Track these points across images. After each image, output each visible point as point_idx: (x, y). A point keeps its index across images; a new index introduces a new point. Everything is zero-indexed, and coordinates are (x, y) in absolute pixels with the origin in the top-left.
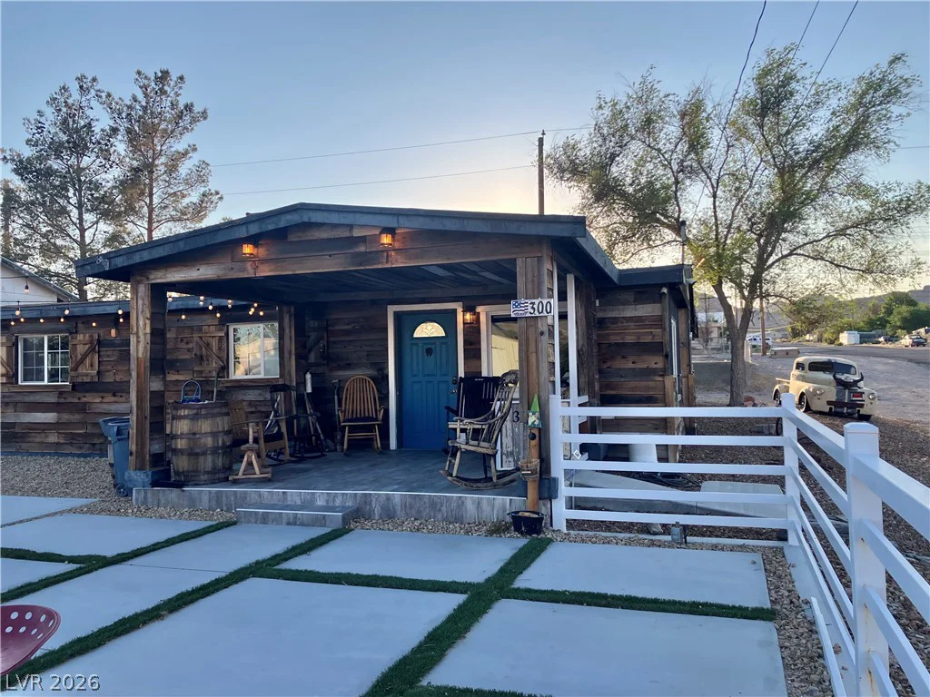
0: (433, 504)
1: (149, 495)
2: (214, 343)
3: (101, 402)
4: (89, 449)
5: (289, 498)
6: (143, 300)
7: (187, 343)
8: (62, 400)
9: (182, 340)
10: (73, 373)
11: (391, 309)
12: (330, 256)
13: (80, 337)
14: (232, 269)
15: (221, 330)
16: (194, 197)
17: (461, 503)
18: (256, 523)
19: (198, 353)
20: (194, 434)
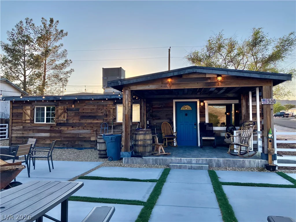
0: (234, 162)
1: (129, 160)
2: (112, 111)
3: (67, 130)
4: (62, 146)
5: (182, 160)
6: (128, 95)
7: (101, 110)
8: (52, 129)
9: (99, 109)
10: (57, 120)
11: (174, 101)
12: (198, 83)
13: (60, 107)
14: (162, 86)
15: (114, 106)
16: (62, 61)
17: (244, 162)
18: (177, 169)
19: (106, 114)
20: (145, 140)
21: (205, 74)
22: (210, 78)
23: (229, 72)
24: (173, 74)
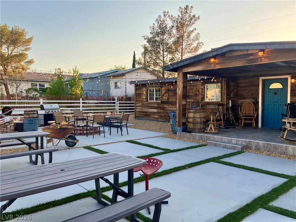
0: (275, 147)
1: (182, 134)
2: (200, 90)
3: (168, 107)
4: (165, 120)
5: (223, 139)
6: (181, 77)
7: (192, 90)
8: (158, 106)
9: (191, 89)
10: (161, 99)
11: (261, 79)
12: (240, 61)
13: (163, 88)
14: (207, 67)
15: (202, 86)
16: (195, 45)
17: (287, 148)
18: (213, 146)
19: (196, 93)
20: (195, 117)
21: (248, 50)
22: (252, 54)
23: (267, 46)
24: (213, 55)
